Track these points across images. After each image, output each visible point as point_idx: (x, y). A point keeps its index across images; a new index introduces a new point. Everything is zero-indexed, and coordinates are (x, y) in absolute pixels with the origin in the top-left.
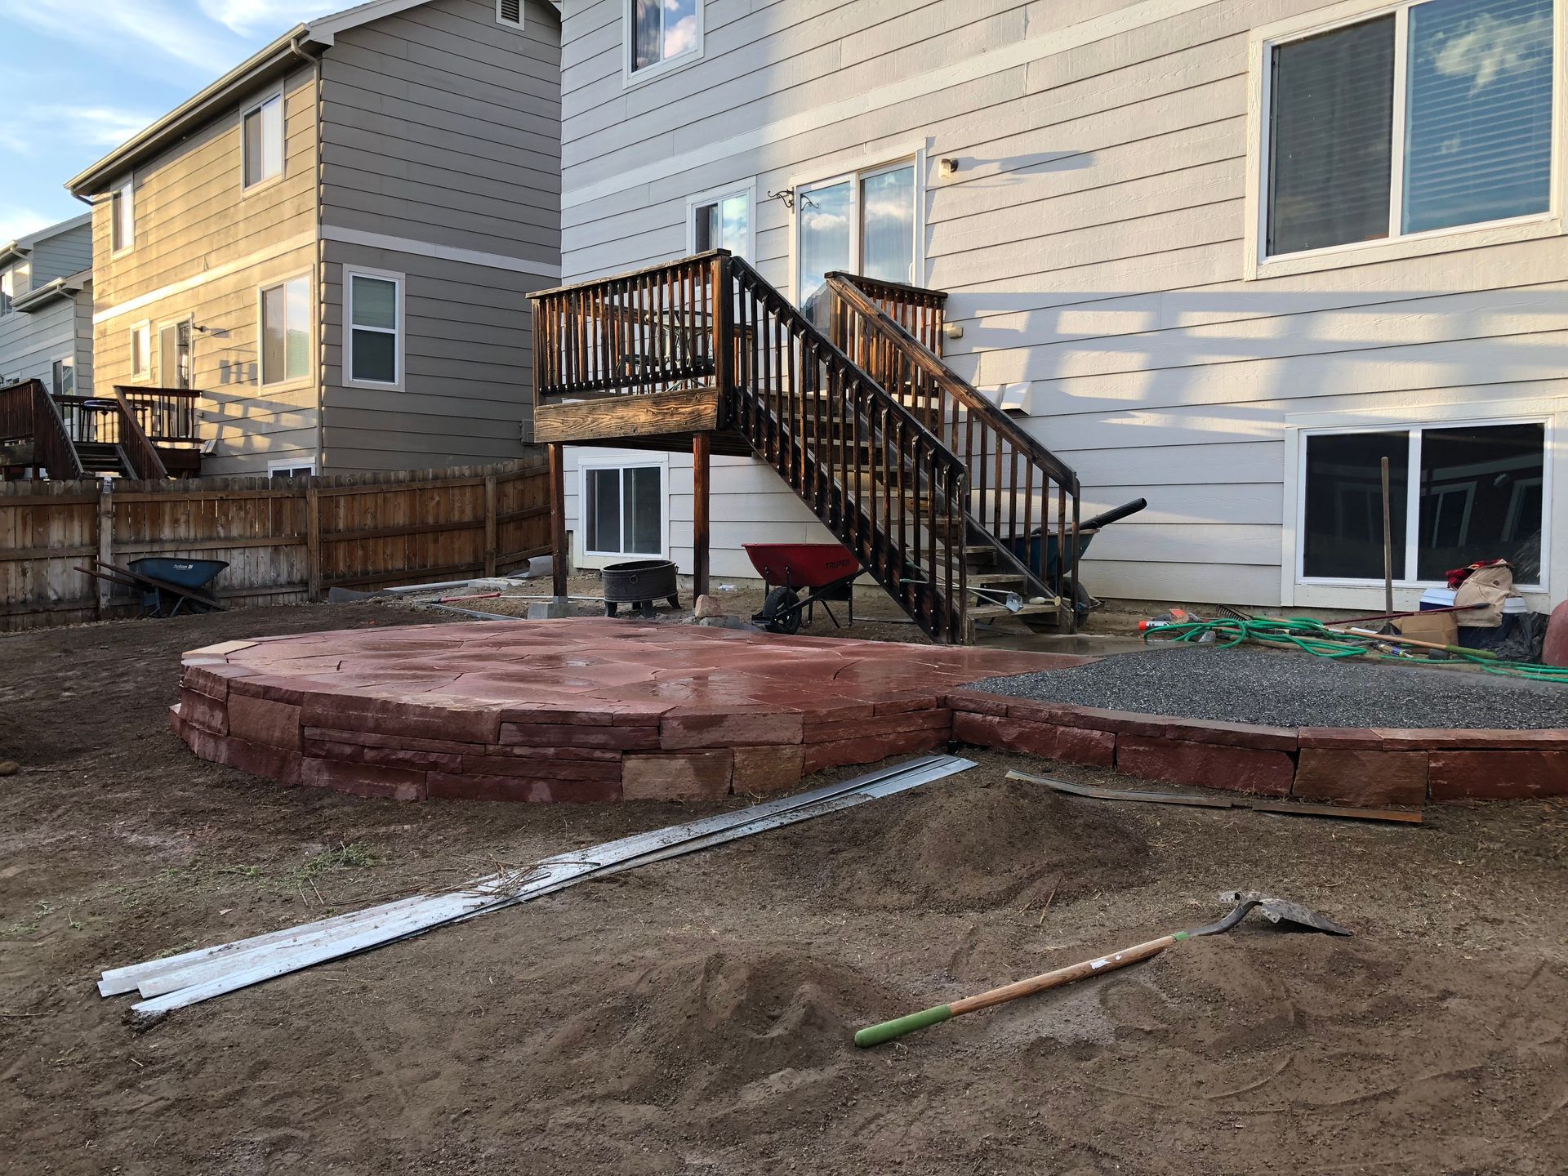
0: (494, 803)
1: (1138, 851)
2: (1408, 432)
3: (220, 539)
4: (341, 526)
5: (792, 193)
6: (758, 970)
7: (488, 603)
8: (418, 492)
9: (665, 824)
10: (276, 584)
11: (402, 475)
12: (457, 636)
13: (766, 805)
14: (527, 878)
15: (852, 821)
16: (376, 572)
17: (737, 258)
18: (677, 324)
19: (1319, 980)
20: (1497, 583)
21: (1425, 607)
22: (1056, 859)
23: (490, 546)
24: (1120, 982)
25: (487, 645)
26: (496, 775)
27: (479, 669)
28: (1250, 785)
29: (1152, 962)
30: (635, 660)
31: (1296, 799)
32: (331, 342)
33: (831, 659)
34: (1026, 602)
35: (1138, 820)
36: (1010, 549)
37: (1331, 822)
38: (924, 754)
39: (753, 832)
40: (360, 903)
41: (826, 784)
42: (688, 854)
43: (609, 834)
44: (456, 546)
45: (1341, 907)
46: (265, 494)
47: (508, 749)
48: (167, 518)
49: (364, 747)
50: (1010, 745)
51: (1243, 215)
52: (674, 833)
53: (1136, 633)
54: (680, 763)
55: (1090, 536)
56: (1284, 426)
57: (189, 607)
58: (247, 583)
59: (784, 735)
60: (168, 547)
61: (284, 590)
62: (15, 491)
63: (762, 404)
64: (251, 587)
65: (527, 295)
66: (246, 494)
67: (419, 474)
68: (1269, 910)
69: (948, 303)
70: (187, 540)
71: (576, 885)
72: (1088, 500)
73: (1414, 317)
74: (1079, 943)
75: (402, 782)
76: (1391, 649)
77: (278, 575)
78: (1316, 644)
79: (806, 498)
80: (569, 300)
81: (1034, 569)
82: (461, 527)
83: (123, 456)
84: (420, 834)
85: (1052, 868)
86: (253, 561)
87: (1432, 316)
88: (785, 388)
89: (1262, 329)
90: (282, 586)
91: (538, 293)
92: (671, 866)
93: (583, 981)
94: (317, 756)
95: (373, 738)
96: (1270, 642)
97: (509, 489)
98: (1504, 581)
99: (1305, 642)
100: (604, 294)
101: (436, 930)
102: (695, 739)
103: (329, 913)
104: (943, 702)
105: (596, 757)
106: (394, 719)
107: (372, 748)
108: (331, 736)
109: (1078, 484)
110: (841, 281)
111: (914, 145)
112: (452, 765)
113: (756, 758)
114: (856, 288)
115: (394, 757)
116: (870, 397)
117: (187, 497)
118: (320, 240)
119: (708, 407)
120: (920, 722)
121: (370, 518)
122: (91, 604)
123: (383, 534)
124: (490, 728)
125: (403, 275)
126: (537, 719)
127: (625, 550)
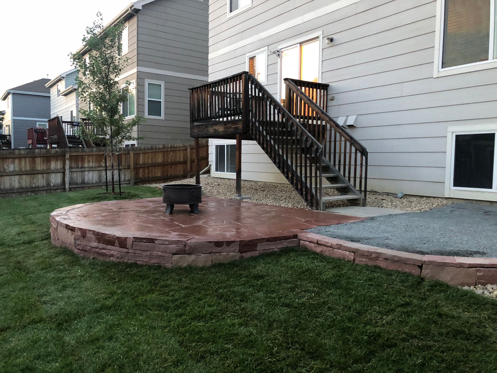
2: (494, 134)
3: (103, 167)
4: (141, 163)
5: (279, 51)
8: (165, 152)
11: (160, 146)
16: (152, 177)
17: (250, 75)
23: (189, 169)
26: (131, 260)
32: (141, 104)
44: (178, 169)
47: (135, 251)
48: (86, 160)
49: (92, 247)
51: (433, 54)
54: (193, 258)
56: (447, 131)
59: (232, 249)
61: (123, 183)
62: (41, 152)
63: (257, 124)
67: (166, 146)
69: (329, 88)
70: (92, 167)
77: (121, 178)
80: (200, 90)
82: (180, 163)
91: (192, 87)
95: (94, 244)
97: (194, 151)
100: (210, 87)
104: (296, 236)
105: (164, 255)
106: (101, 237)
107: (94, 248)
108: (84, 242)
109: (367, 153)
110: (288, 81)
111: (318, 33)
112: (118, 256)
113: (220, 257)
114: (294, 84)
115: (101, 251)
116: (291, 122)
117: (92, 154)
118: (138, 72)
119: (240, 126)
120: (287, 244)
121: (150, 160)
122: (63, 187)
123: (154, 165)
124: (129, 243)
125: (164, 82)
126: (144, 241)
127: (227, 171)
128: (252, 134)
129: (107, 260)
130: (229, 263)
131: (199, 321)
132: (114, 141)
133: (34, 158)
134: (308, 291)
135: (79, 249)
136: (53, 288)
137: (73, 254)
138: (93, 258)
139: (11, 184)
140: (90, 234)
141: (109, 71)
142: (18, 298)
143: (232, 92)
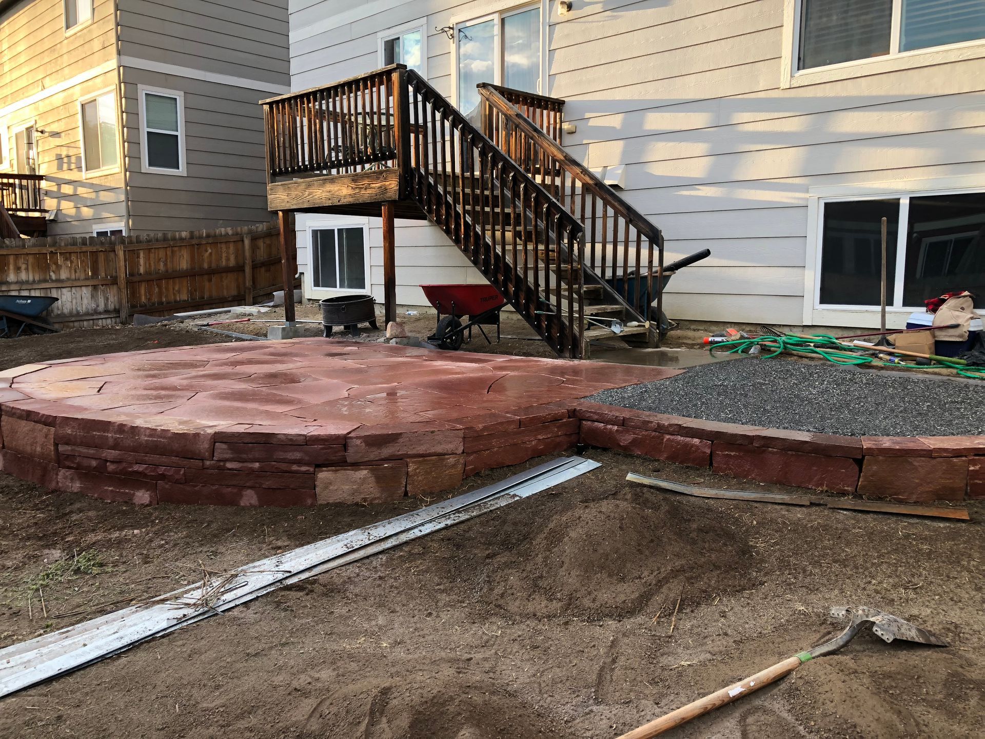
0: (212, 507)
1: (744, 553)
2: (899, 199)
3: (53, 281)
4: (142, 270)
5: (452, 28)
6: (420, 713)
7: (241, 325)
8: (196, 246)
9: (349, 527)
10: (96, 312)
11: (184, 234)
12: (204, 357)
13: (434, 506)
14: (227, 587)
15: (504, 522)
16: (168, 303)
17: (411, 71)
18: (368, 122)
19: (940, 706)
20: (963, 309)
21: (910, 326)
22: (678, 563)
23: (248, 283)
24: (757, 709)
25: (226, 364)
26: (213, 485)
27: (212, 388)
28: (822, 485)
29: (783, 686)
30: (337, 378)
31: (860, 497)
32: (131, 142)
33: (485, 374)
34: (625, 326)
35: (737, 520)
36: (613, 286)
37: (894, 519)
38: (560, 456)
39: (423, 533)
40: (78, 616)
41: (483, 485)
42: (368, 557)
43: (304, 538)
44: (225, 284)
45: (929, 611)
46: (84, 249)
47: (222, 464)
48: (11, 267)
49: (107, 461)
50: (625, 448)
51: (781, 40)
52: (356, 537)
53: (702, 345)
54: (363, 473)
55: (669, 277)
56: (807, 196)
57: (30, 330)
58: (74, 311)
59: (449, 447)
60: (13, 287)
61: (102, 316)
63: (431, 180)
64: (78, 314)
65: (260, 102)
66: (70, 249)
67: (196, 233)
68: (882, 630)
69: (566, 108)
70: (27, 282)
71: (268, 593)
72: (668, 251)
73: (906, 114)
74: (709, 656)
75: (138, 489)
76: (888, 357)
77: (98, 306)
78: (834, 356)
79: (465, 251)
80: (290, 105)
81: (630, 301)
82: (228, 270)
84: (147, 538)
85: (675, 573)
86: (78, 296)
87: (920, 113)
88: (449, 169)
89: (793, 125)
90: (100, 313)
91: (268, 100)
92: (353, 570)
93: (260, 712)
94: (69, 468)
95: (112, 454)
96: (800, 353)
97: (261, 243)
98: (969, 307)
99: (826, 353)
100: (315, 100)
101: (138, 647)
102: (374, 454)
103: (48, 628)
104: (573, 413)
105: (294, 470)
106: (128, 437)
107: (113, 462)
109: (662, 238)
110: (487, 89)
112: (179, 475)
113: (425, 467)
114: (500, 94)
115: (130, 469)
117: (25, 251)
118: (119, 67)
119: (392, 183)
120: (555, 430)
121: (162, 264)
123: (172, 276)
125: (182, 93)
127: (341, 287)
143: (368, 110)
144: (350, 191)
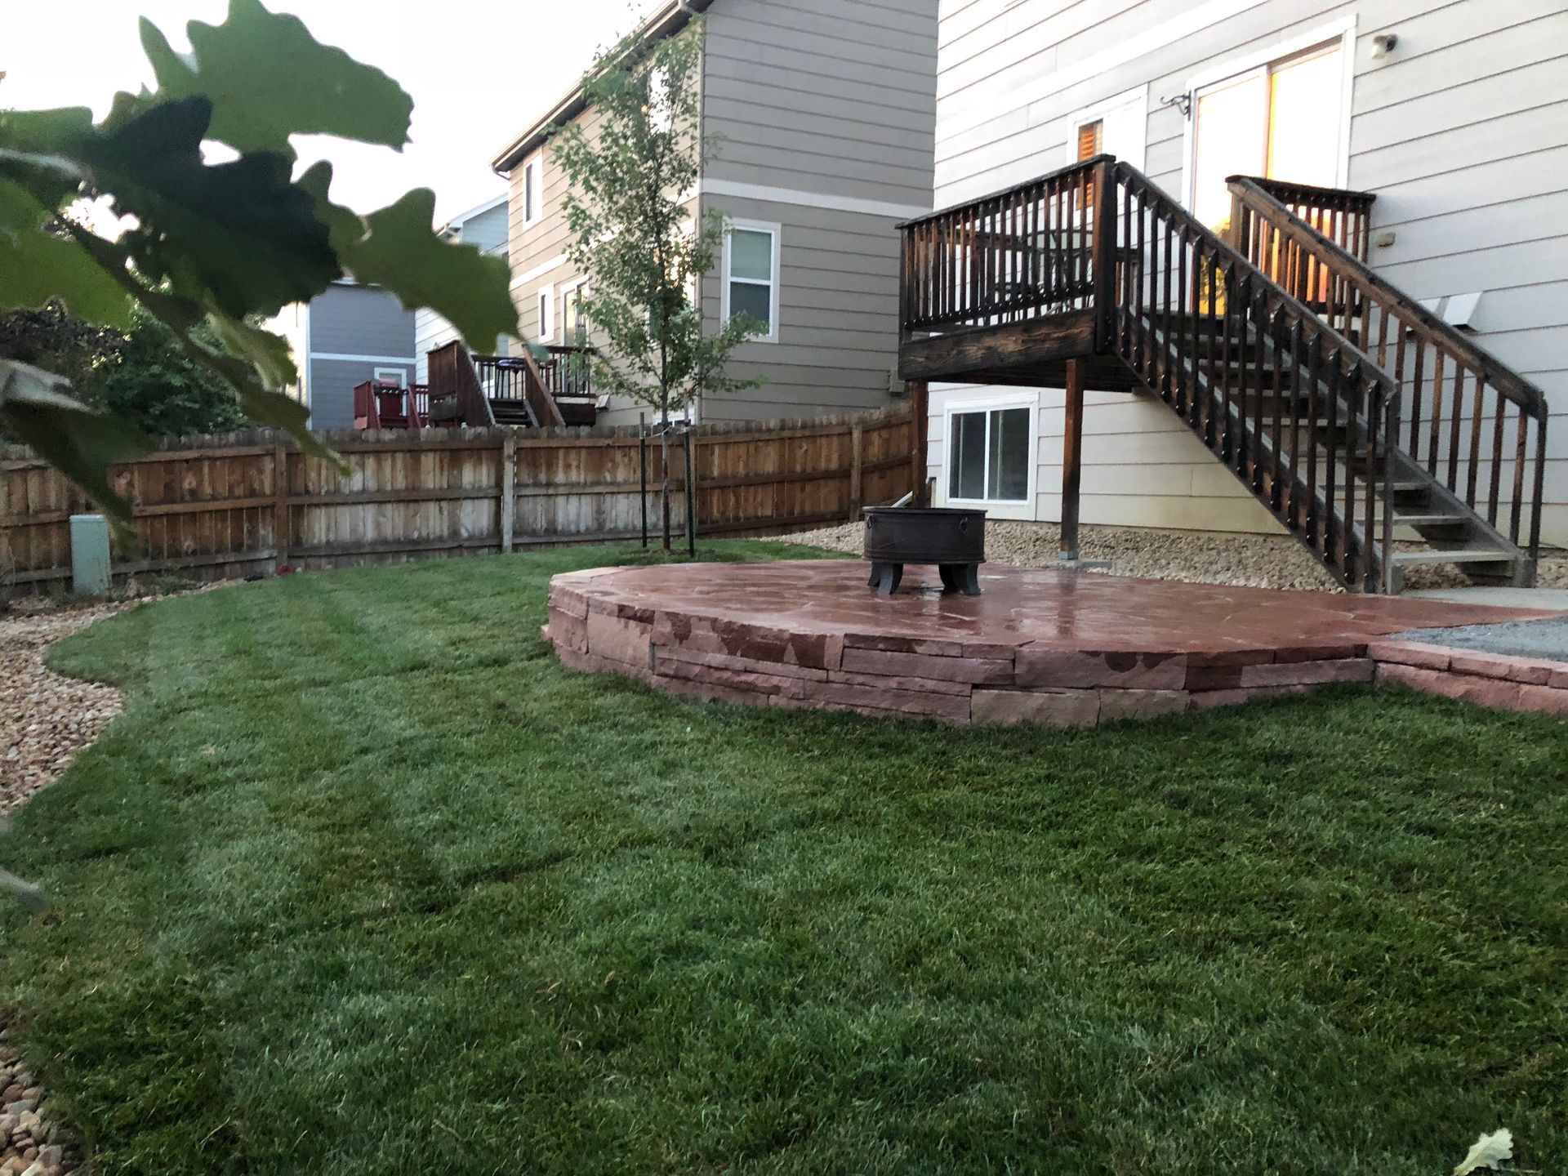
3: (607, 484)
4: (716, 473)
5: (1189, 97)
8: (787, 440)
11: (773, 424)
16: (747, 519)
17: (1124, 164)
18: (1053, 245)
23: (855, 495)
26: (838, 703)
32: (710, 296)
44: (822, 494)
47: (851, 677)
48: (561, 463)
49: (710, 667)
54: (1038, 702)
59: (1164, 678)
60: (562, 490)
63: (1146, 324)
66: (630, 441)
67: (789, 422)
69: (1376, 206)
79: (1195, 427)
80: (939, 227)
82: (828, 475)
83: (529, 410)
91: (908, 222)
95: (718, 659)
97: (875, 437)
102: (1054, 677)
104: (1362, 651)
105: (943, 689)
106: (738, 639)
107: (717, 669)
108: (679, 655)
109: (1545, 406)
110: (1245, 184)
111: (1342, 23)
112: (794, 690)
113: (1126, 702)
114: (1263, 191)
115: (737, 679)
116: (1278, 307)
117: (578, 443)
118: (702, 194)
119: (1083, 330)
120: (1333, 673)
121: (742, 466)
122: (495, 542)
123: (754, 482)
124: (832, 652)
125: (779, 226)
126: (881, 646)
127: (992, 497)
128: (1127, 355)
129: (761, 702)
130: (1156, 722)
131: (1141, 859)
132: (672, 394)
133: (415, 452)
134: (1478, 795)
135: (665, 675)
136: (636, 767)
137: (647, 690)
138: (714, 700)
139: (353, 530)
140: (702, 628)
141: (657, 174)
142: (551, 787)
143: (1053, 226)
144: (1019, 347)
